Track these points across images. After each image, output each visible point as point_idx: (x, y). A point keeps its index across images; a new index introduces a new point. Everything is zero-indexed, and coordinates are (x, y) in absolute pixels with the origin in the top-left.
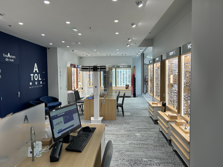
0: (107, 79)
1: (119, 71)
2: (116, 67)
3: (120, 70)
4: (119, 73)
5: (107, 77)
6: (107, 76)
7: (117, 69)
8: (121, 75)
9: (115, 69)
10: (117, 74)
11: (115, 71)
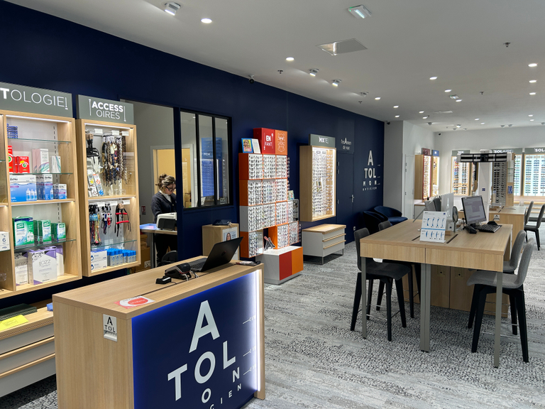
0: (500, 178)
1: (533, 160)
2: (524, 151)
3: (534, 157)
4: (533, 165)
5: (501, 174)
6: (501, 171)
7: (526, 156)
8: (536, 170)
9: (521, 156)
10: (525, 167)
11: (520, 160)
